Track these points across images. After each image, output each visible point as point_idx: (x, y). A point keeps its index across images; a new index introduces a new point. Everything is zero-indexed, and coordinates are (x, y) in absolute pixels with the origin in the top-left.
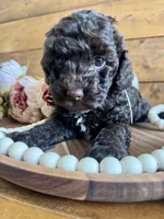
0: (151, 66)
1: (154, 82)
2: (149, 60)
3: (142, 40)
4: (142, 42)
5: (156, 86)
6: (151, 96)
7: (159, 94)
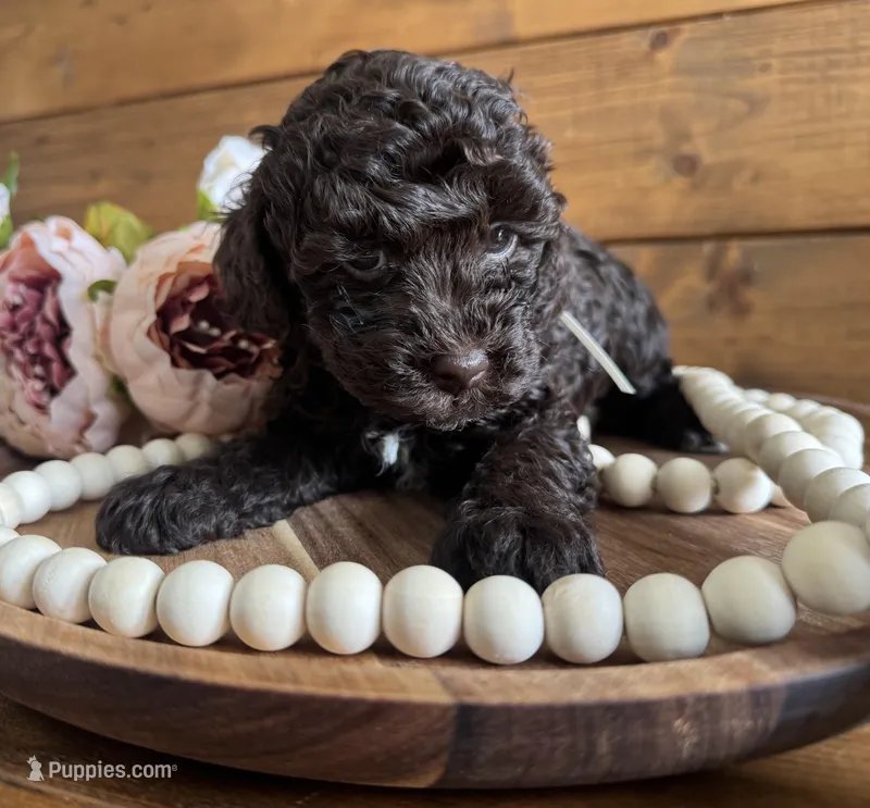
0: (708, 157)
1: (724, 236)
2: (698, 127)
3: (662, 31)
4: (661, 41)
5: (734, 253)
6: (712, 304)
7: (752, 295)
